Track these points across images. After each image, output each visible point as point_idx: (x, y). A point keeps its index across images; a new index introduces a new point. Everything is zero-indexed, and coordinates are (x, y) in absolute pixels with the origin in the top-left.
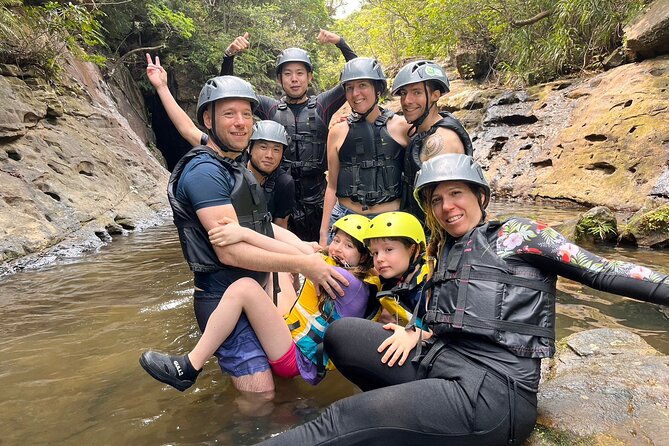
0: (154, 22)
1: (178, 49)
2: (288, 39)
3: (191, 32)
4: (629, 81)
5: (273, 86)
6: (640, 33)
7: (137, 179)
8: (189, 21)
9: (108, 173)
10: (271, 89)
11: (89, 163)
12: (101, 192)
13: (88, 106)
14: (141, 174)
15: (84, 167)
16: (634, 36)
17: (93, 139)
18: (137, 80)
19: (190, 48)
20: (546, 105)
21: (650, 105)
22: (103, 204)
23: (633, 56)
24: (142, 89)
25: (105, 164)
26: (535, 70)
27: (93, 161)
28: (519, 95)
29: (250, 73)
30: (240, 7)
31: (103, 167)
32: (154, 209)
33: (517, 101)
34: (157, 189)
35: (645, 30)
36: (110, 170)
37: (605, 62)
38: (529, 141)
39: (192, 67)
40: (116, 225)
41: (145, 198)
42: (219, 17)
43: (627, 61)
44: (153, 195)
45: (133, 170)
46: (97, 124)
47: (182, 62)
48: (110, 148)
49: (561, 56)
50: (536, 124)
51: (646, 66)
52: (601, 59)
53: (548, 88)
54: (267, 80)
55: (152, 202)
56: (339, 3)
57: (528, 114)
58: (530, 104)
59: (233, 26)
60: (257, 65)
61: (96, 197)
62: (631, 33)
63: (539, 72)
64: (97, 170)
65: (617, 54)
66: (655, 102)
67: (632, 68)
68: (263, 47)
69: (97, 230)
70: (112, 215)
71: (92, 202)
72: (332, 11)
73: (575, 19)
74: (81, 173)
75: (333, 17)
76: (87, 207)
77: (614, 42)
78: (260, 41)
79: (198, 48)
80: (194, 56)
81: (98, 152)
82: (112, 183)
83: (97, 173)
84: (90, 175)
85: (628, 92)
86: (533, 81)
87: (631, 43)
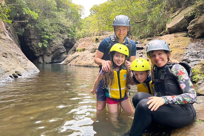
0: (24, 14)
1: (31, 23)
2: (67, 23)
3: (37, 17)
4: (168, 39)
5: (61, 36)
6: (171, 26)
7: (21, 60)
8: (37, 14)
9: (12, 57)
10: (61, 37)
11: (6, 54)
12: (10, 63)
13: (4, 36)
14: (22, 59)
15: (4, 55)
16: (170, 27)
17: (6, 46)
18: (16, 31)
19: (35, 22)
20: (146, 45)
21: (175, 45)
22: (11, 67)
23: (168, 32)
24: (18, 34)
25: (11, 54)
26: (142, 35)
27: (7, 53)
28: (138, 42)
29: (55, 32)
30: (53, 12)
31: (10, 55)
32: (27, 70)
33: (137, 43)
34: (27, 64)
35: (173, 25)
36: (13, 56)
37: (161, 34)
38: (141, 54)
39: (36, 29)
40: (15, 74)
41: (24, 66)
42: (46, 14)
43: (167, 34)
44: (26, 66)
45: (19, 57)
46: (8, 42)
47: (33, 27)
48: (12, 50)
49: (148, 32)
50: (143, 50)
51: (173, 35)
52: (160, 33)
53: (146, 40)
54: (60, 34)
55: (26, 68)
56: (82, 14)
57: (141, 47)
58: (141, 44)
59: (50, 17)
60: (57, 30)
61: (9, 64)
62: (169, 26)
63: (143, 36)
64: (8, 56)
65: (164, 32)
66: (176, 44)
67: (169, 35)
68: (59, 24)
69: (10, 75)
70: (14, 70)
71: (8, 66)
72: (81, 16)
73: (152, 22)
74: (3, 56)
75: (81, 17)
76: (6, 67)
77: (163, 29)
78: (58, 22)
79: (38, 23)
80: (37, 25)
81: (8, 50)
82: (14, 60)
83: (9, 57)
84: (6, 57)
85: (169, 41)
86: (141, 38)
87: (169, 29)
